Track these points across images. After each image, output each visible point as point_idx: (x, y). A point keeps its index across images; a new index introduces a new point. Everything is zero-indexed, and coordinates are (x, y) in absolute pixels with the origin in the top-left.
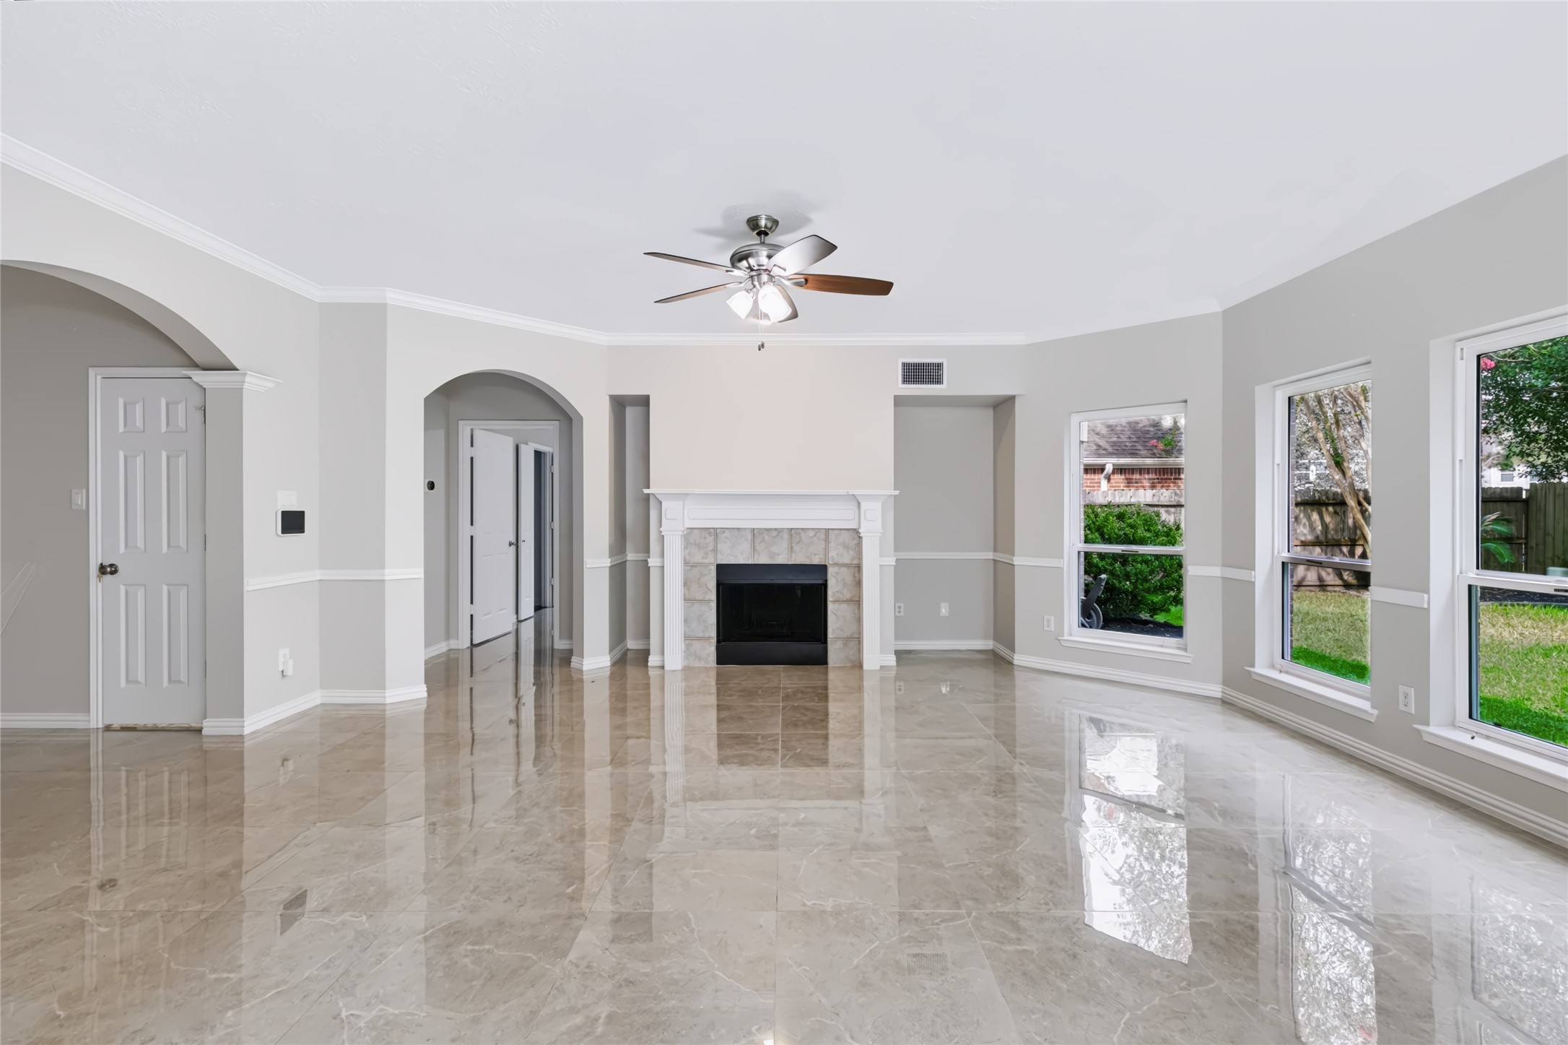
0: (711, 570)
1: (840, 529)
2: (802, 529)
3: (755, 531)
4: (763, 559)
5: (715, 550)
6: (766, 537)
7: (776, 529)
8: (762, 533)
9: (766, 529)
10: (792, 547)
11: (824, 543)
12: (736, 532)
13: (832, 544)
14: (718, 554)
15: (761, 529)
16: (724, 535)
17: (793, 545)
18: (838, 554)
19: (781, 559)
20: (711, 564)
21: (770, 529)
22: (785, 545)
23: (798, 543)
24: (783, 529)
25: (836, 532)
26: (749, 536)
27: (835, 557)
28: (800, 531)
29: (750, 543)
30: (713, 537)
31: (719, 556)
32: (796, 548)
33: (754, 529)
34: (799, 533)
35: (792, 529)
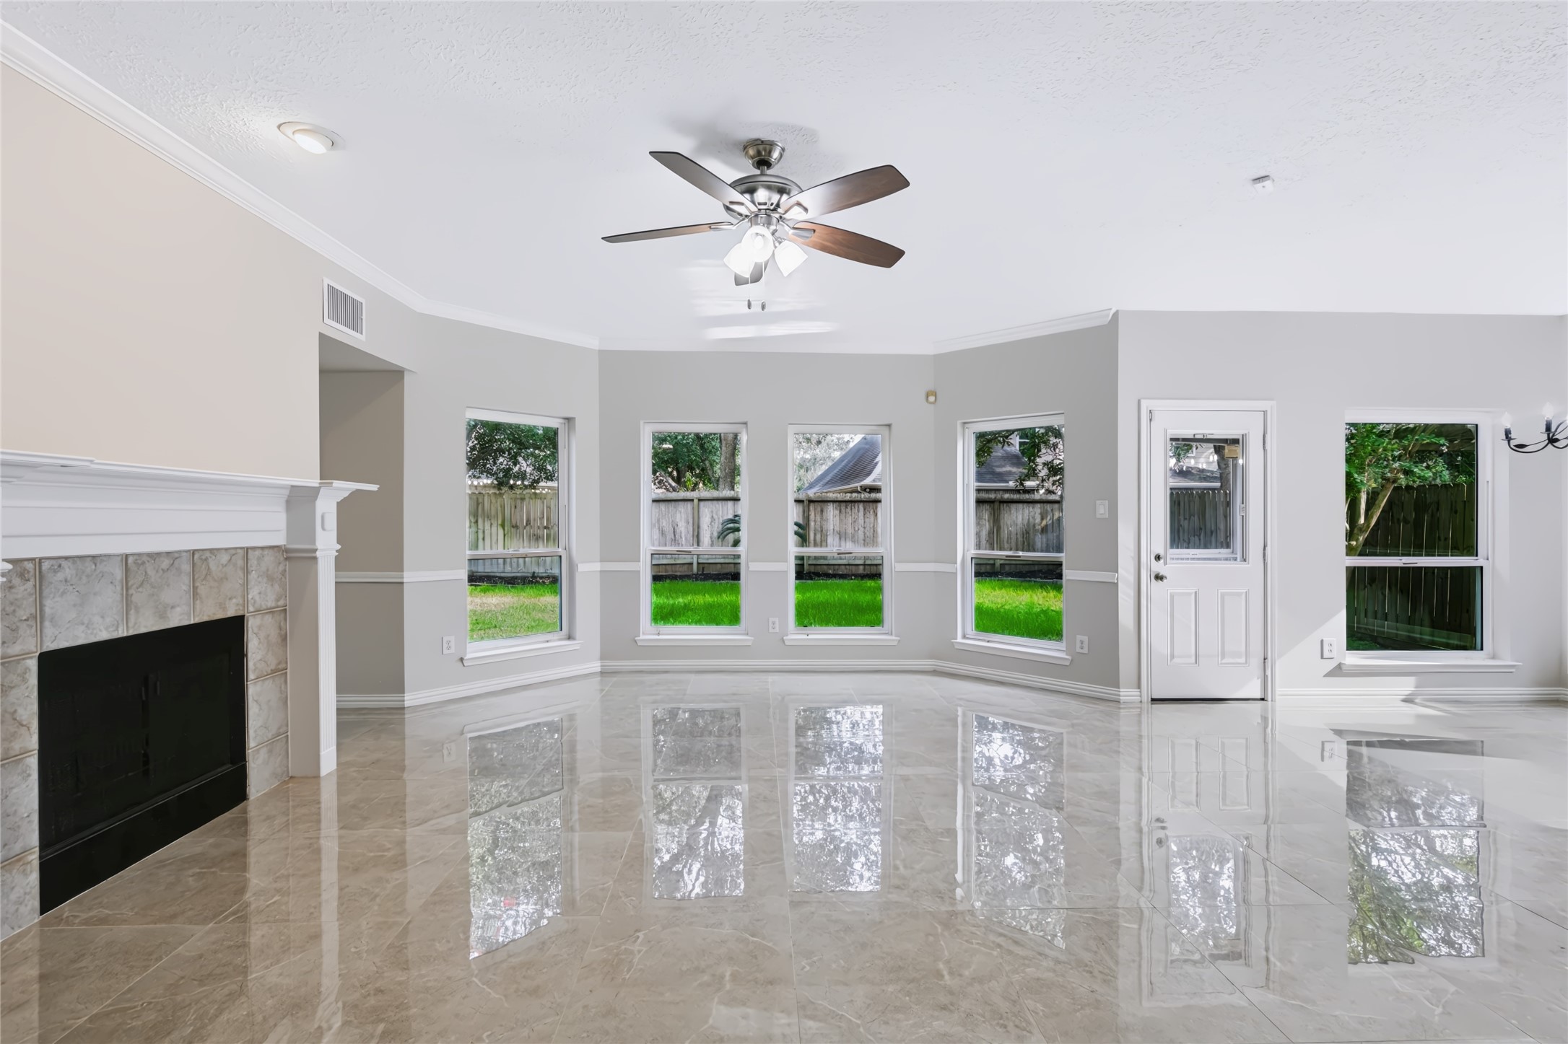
0: (27, 669)
1: (263, 548)
2: (211, 550)
3: (130, 560)
4: (146, 623)
5: (39, 617)
6: (151, 572)
7: (168, 553)
8: (143, 563)
9: (151, 555)
10: (195, 588)
11: (241, 574)
12: (90, 566)
13: (253, 575)
14: (47, 624)
15: (139, 555)
16: (60, 576)
17: (197, 584)
18: (260, 593)
19: (179, 618)
20: (26, 655)
21: (159, 554)
22: (183, 584)
23: (205, 579)
24: (179, 552)
25: (258, 553)
26: (119, 573)
27: (257, 598)
28: (208, 554)
29: (119, 588)
30: (30, 584)
31: (49, 630)
32: (202, 590)
33: (127, 556)
34: (206, 559)
35: (194, 552)
